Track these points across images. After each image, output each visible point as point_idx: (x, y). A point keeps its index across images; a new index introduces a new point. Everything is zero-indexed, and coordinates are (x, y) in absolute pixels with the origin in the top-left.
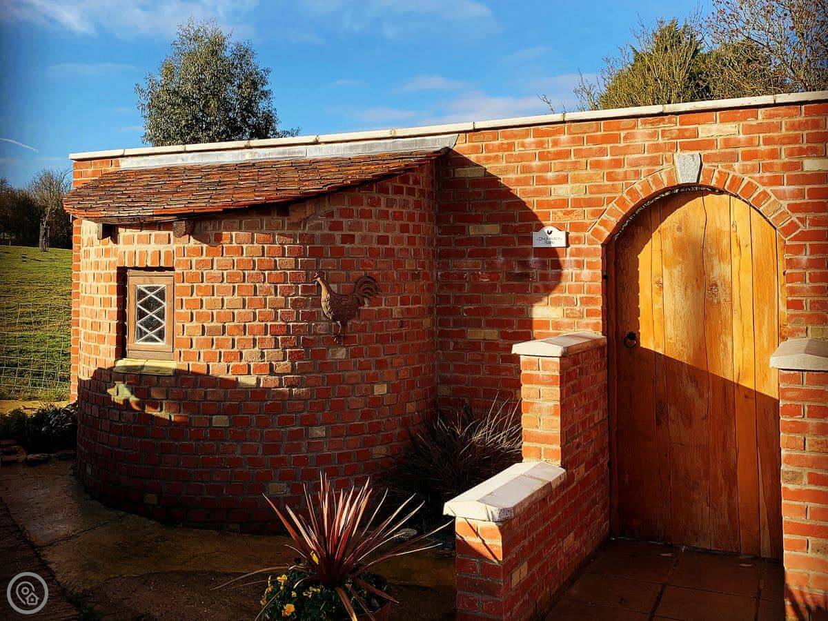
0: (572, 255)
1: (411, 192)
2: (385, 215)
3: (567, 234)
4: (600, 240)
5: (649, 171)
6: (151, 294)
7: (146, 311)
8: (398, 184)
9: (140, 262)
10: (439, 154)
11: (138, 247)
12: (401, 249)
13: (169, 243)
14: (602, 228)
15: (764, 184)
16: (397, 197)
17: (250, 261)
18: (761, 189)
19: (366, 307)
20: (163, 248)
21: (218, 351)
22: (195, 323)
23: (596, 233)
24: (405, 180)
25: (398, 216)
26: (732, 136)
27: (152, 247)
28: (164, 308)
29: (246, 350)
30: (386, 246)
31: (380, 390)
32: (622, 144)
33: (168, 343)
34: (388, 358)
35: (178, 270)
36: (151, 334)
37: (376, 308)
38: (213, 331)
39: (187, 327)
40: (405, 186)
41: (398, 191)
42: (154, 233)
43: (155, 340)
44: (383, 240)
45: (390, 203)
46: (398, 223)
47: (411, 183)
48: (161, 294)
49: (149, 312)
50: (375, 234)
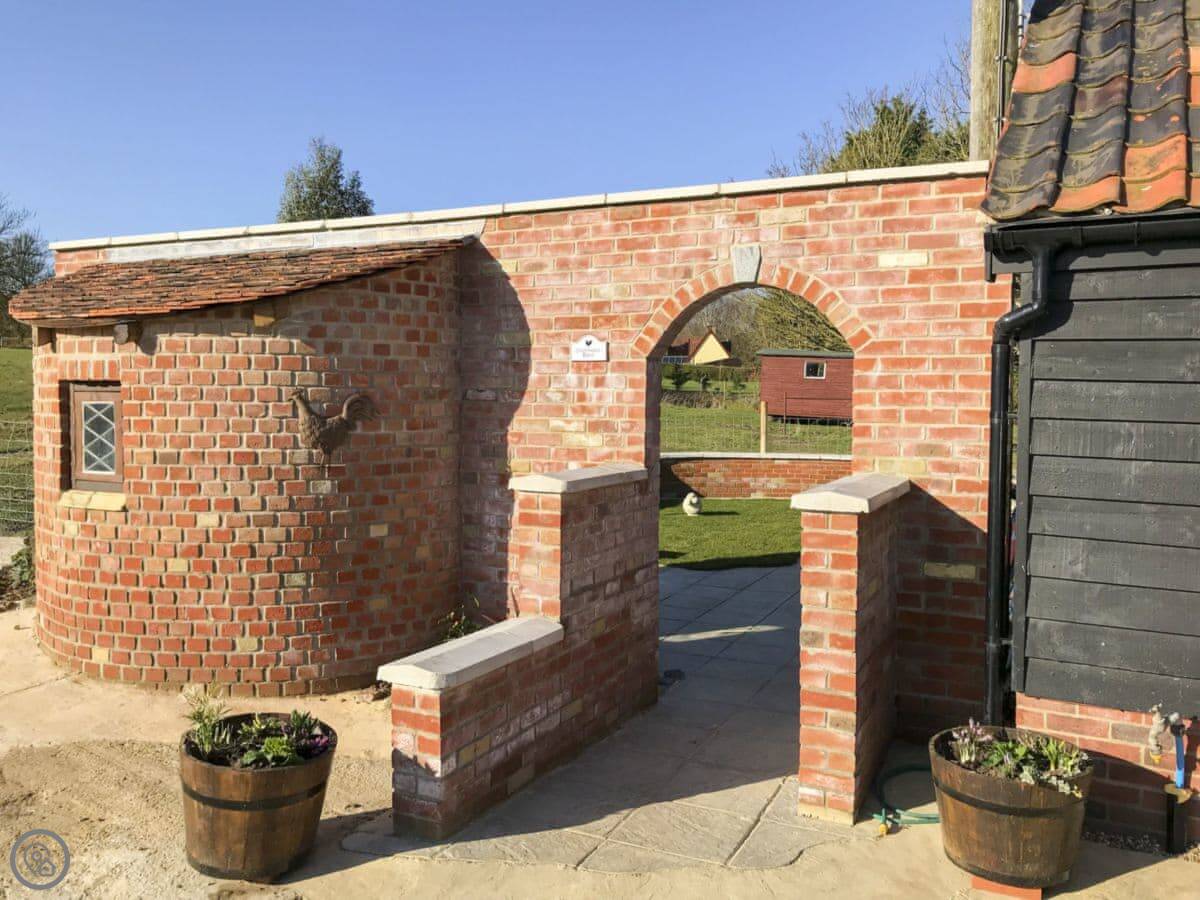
0: (613, 370)
1: (422, 291)
2: (384, 318)
3: (608, 344)
4: (645, 351)
5: (702, 266)
6: (99, 414)
7: (94, 433)
8: (403, 279)
9: (82, 375)
10: (460, 244)
11: (78, 356)
12: (407, 362)
13: (113, 351)
14: (647, 338)
15: (831, 284)
16: (402, 297)
17: (209, 374)
18: (828, 290)
19: (359, 431)
20: (106, 357)
21: (173, 482)
22: (145, 449)
23: (640, 343)
24: (413, 276)
25: (403, 320)
26: (798, 224)
27: (95, 356)
28: (113, 431)
29: (206, 482)
30: (385, 358)
31: (378, 531)
32: (672, 233)
33: (117, 473)
34: (389, 493)
35: (125, 385)
36: (100, 460)
37: (372, 433)
38: (166, 458)
39: (137, 454)
40: (413, 284)
41: (403, 289)
42: (97, 339)
43: (104, 469)
44: (382, 349)
45: (392, 304)
46: (403, 329)
47: (422, 278)
48: (110, 414)
49: (97, 435)
50: (371, 343)
